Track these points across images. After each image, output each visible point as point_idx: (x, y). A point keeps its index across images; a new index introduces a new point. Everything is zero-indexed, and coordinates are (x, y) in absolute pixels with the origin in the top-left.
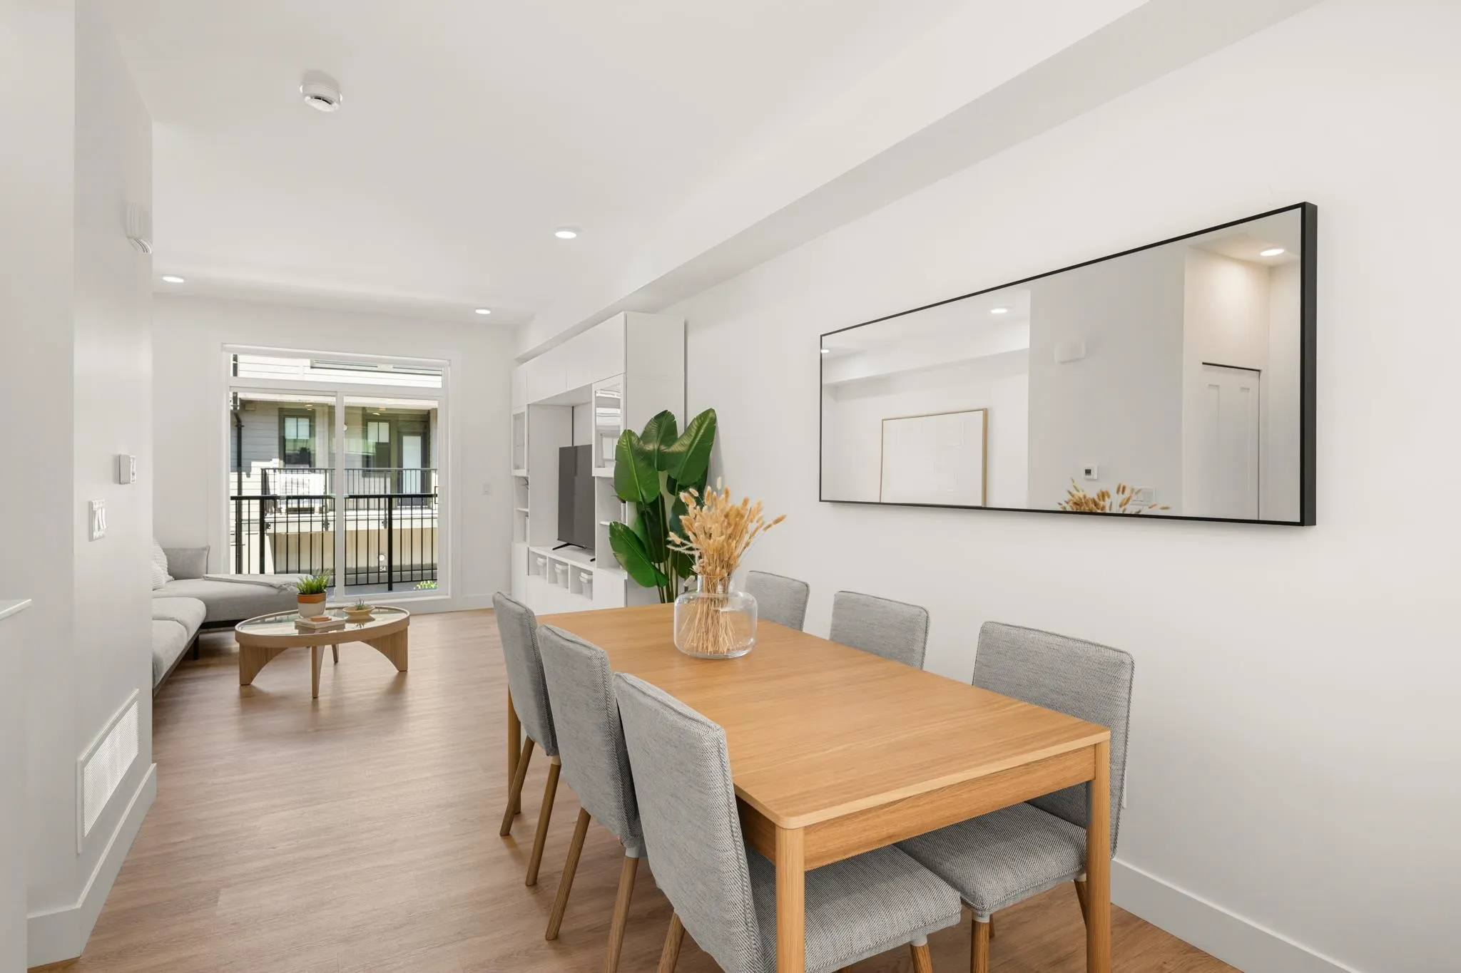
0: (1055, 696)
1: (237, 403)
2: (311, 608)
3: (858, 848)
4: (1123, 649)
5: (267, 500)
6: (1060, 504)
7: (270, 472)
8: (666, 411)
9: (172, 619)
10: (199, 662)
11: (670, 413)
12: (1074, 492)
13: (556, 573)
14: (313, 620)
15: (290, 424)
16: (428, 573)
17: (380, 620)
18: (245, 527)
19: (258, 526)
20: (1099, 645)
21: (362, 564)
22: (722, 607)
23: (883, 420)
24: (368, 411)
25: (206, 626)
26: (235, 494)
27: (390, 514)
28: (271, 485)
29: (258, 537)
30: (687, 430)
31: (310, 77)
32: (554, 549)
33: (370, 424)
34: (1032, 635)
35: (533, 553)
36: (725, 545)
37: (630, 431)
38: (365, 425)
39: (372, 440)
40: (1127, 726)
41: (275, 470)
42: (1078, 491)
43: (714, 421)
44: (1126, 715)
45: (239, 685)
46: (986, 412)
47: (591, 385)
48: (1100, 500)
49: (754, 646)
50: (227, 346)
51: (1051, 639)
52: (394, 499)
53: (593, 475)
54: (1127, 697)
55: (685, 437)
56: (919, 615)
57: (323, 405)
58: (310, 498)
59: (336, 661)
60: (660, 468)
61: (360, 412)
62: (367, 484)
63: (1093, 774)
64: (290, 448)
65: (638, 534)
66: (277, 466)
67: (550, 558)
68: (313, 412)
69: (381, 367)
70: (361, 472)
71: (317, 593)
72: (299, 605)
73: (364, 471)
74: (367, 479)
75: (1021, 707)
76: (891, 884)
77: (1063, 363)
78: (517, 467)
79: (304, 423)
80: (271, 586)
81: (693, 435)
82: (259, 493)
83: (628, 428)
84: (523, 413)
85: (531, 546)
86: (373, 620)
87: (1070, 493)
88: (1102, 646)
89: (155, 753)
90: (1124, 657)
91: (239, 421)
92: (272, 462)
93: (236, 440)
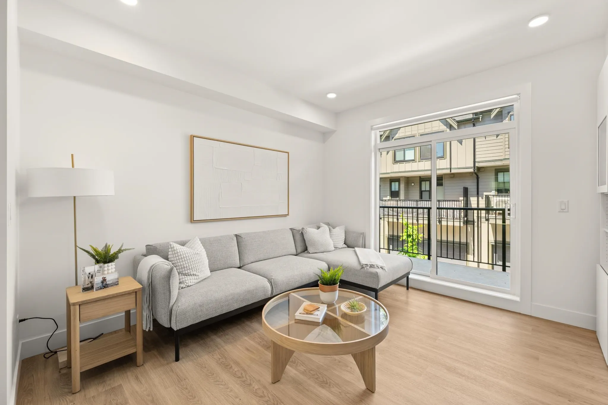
1: (475, 169)
7: (490, 197)
28: (491, 203)
41: (493, 195)
66: (494, 194)
91: (477, 176)
92: (492, 193)
93: (476, 184)
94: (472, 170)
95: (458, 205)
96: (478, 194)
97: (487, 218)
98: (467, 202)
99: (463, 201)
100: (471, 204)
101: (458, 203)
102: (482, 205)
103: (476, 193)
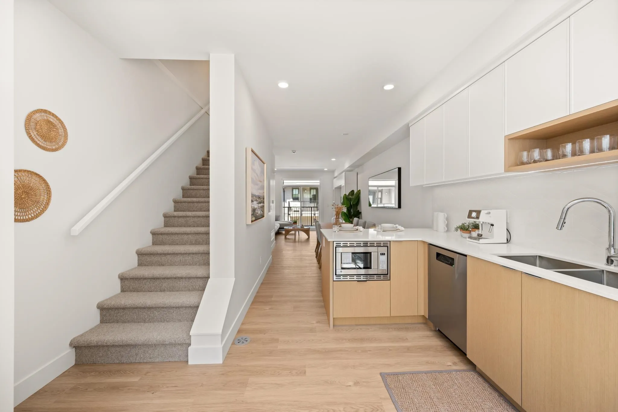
2: (295, 225)
5: (289, 208)
8: (353, 190)
14: (295, 227)
15: (294, 190)
18: (285, 215)
19: (287, 214)
25: (280, 228)
26: (283, 206)
28: (290, 205)
29: (287, 217)
30: (356, 194)
33: (311, 190)
37: (346, 194)
39: (312, 194)
43: (361, 192)
45: (284, 237)
47: (341, 185)
50: (283, 179)
61: (309, 186)
62: (310, 204)
64: (294, 196)
65: (347, 213)
66: (291, 200)
71: (296, 222)
72: (293, 224)
73: (310, 202)
78: (334, 201)
79: (297, 190)
82: (288, 206)
84: (334, 189)
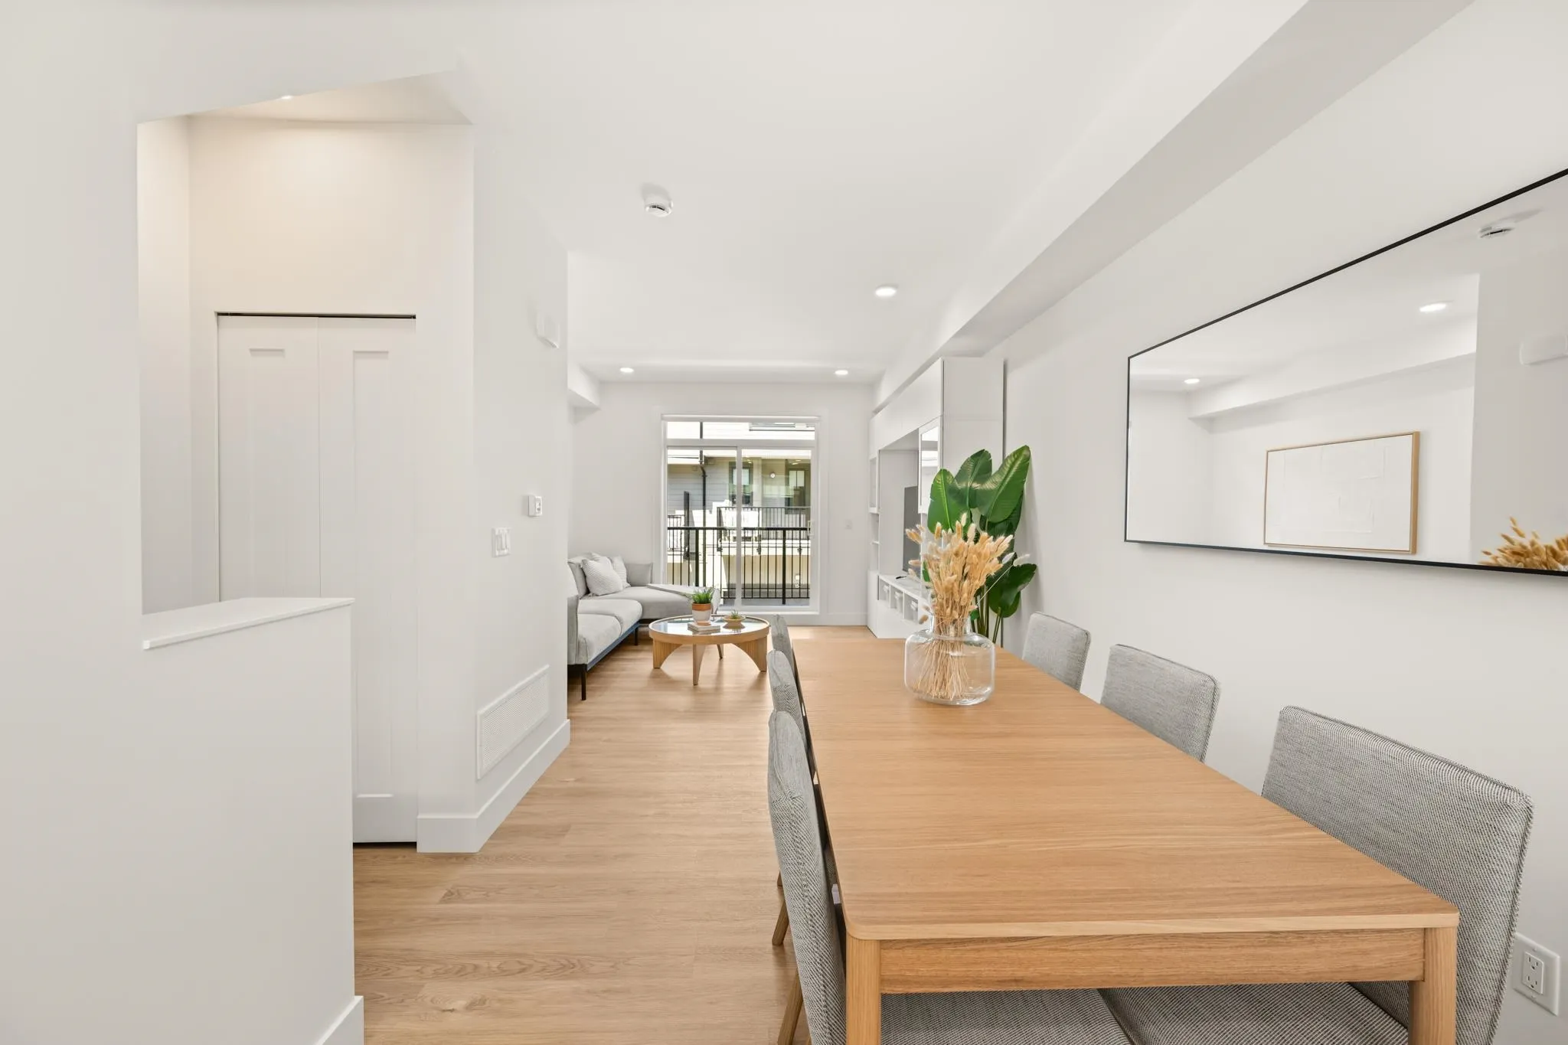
0: (1381, 830)
2: (700, 614)
3: (959, 983)
4: (1509, 784)
6: (1487, 553)
7: (723, 510)
8: (982, 451)
9: (613, 615)
10: (639, 647)
11: (987, 452)
12: (1514, 536)
13: (895, 599)
14: (699, 624)
15: (737, 473)
16: (802, 594)
17: (749, 628)
20: (1464, 770)
21: (756, 581)
22: (953, 650)
23: (1268, 452)
24: (790, 462)
25: (640, 621)
27: (784, 543)
28: (724, 520)
30: (1000, 469)
31: (647, 190)
32: (897, 578)
33: (790, 472)
34: (1351, 735)
35: (882, 581)
36: (956, 585)
37: (945, 471)
38: (787, 473)
39: (792, 484)
40: (1513, 907)
41: (726, 508)
42: (1521, 535)
43: (1028, 458)
44: (1510, 888)
45: (652, 667)
46: (1417, 437)
47: (917, 431)
48: (1562, 549)
49: (992, 693)
50: (665, 416)
51: (1381, 746)
52: (787, 531)
53: (919, 512)
54: (1515, 861)
55: (998, 476)
56: (1204, 686)
57: (758, 459)
58: (752, 529)
59: (721, 658)
60: (972, 505)
61: (784, 463)
62: (787, 519)
63: (1421, 972)
64: (736, 493)
66: (727, 505)
67: (892, 586)
68: (752, 465)
69: (798, 427)
70: (783, 510)
71: (704, 603)
72: (693, 611)
73: (787, 511)
74: (787, 515)
75: (1310, 837)
76: (1053, 1030)
77: (1534, 364)
78: (873, 505)
79: (746, 473)
80: (684, 595)
81: (1006, 473)
82: (716, 525)
83: (945, 468)
84: (876, 458)
85: (880, 573)
86: (744, 627)
87: (1506, 538)
88: (1472, 772)
89: (569, 711)
90: (1509, 797)
91: (704, 472)
92: (724, 502)
93: (701, 487)
94: (697, 462)
95: (679, 523)
96: (704, 504)
97: (719, 546)
98: (688, 517)
99: (683, 518)
100: (693, 522)
101: (675, 519)
102: (712, 522)
103: (701, 503)
